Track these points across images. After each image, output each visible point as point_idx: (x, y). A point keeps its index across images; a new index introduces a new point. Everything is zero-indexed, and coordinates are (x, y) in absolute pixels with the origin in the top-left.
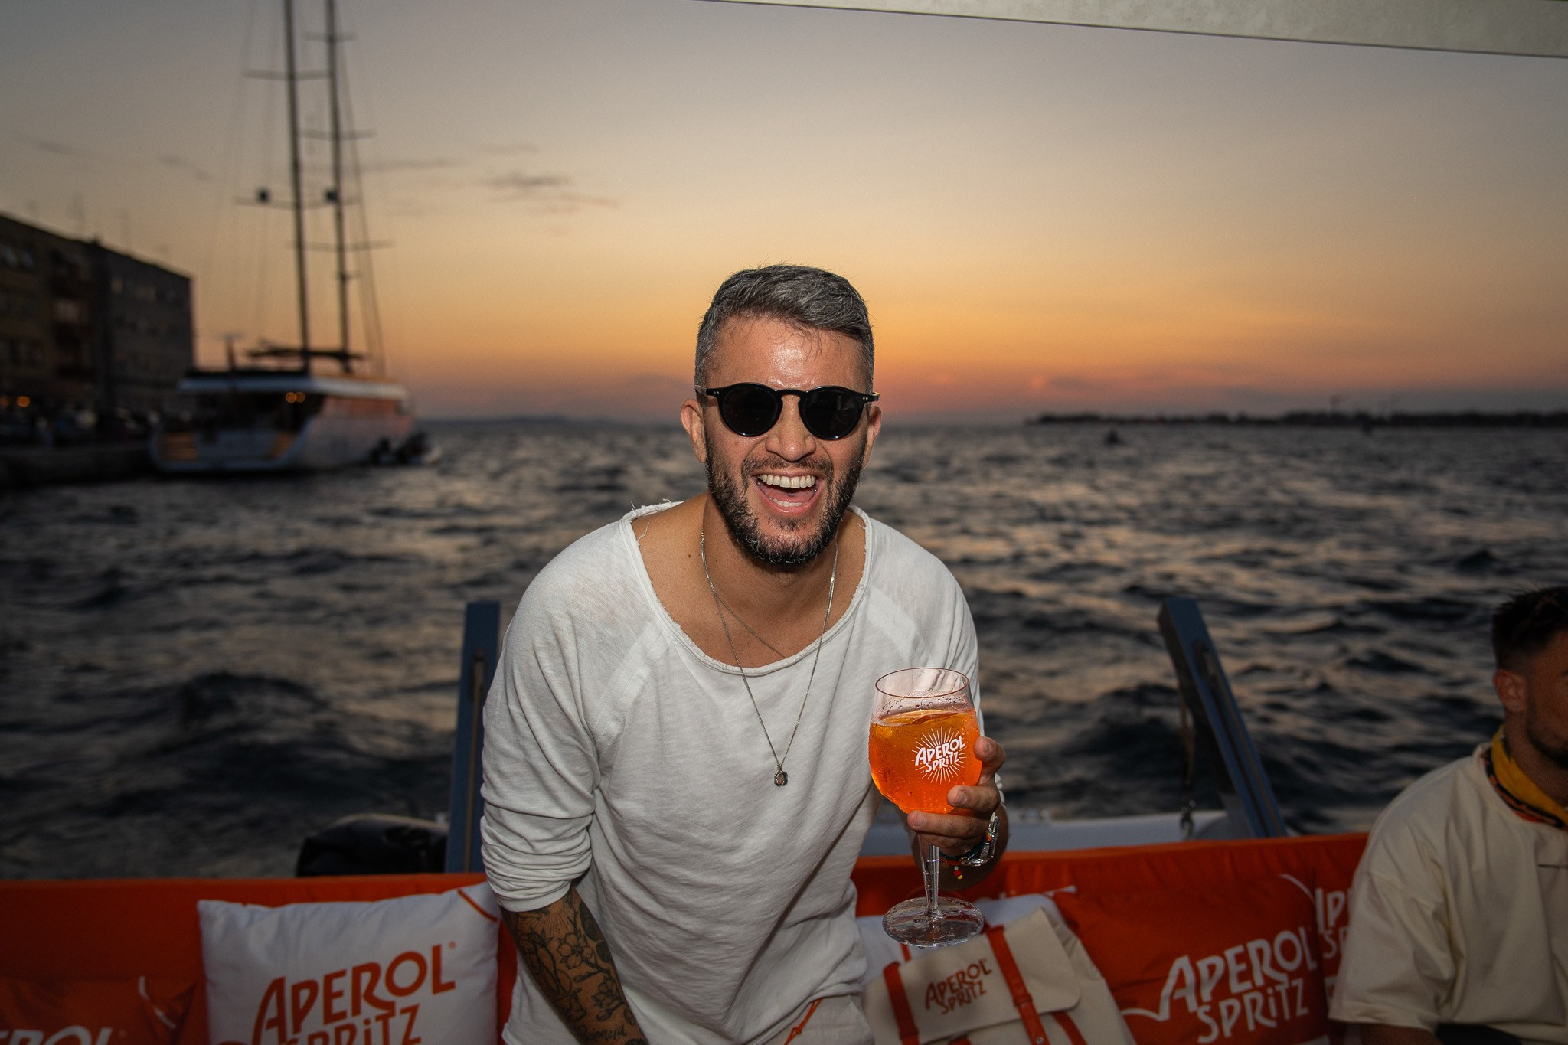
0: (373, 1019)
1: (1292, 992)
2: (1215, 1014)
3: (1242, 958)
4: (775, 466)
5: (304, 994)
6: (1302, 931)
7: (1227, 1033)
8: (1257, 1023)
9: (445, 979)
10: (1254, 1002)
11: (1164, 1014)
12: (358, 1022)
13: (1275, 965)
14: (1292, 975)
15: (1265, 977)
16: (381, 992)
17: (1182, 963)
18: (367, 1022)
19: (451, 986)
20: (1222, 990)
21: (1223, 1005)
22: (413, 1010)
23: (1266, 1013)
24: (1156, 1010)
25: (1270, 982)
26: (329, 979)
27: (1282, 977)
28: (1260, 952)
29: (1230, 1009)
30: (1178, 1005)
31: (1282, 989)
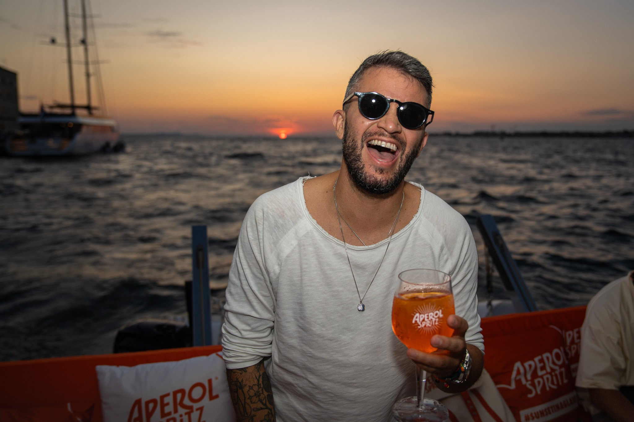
0: (183, 414)
1: (561, 373)
2: (533, 384)
3: (541, 361)
4: (380, 135)
5: (151, 406)
6: (562, 348)
7: (539, 392)
8: (550, 388)
9: (214, 394)
10: (548, 379)
11: (513, 386)
12: (177, 416)
13: (554, 363)
14: (561, 367)
15: (551, 369)
16: (187, 402)
17: (518, 365)
18: (181, 416)
19: (217, 396)
20: (535, 375)
21: (536, 381)
22: (201, 409)
23: (553, 383)
24: (510, 384)
25: (553, 370)
26: (162, 398)
27: (557, 368)
28: (548, 358)
29: (539, 382)
30: (518, 382)
31: (557, 372)
